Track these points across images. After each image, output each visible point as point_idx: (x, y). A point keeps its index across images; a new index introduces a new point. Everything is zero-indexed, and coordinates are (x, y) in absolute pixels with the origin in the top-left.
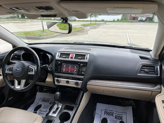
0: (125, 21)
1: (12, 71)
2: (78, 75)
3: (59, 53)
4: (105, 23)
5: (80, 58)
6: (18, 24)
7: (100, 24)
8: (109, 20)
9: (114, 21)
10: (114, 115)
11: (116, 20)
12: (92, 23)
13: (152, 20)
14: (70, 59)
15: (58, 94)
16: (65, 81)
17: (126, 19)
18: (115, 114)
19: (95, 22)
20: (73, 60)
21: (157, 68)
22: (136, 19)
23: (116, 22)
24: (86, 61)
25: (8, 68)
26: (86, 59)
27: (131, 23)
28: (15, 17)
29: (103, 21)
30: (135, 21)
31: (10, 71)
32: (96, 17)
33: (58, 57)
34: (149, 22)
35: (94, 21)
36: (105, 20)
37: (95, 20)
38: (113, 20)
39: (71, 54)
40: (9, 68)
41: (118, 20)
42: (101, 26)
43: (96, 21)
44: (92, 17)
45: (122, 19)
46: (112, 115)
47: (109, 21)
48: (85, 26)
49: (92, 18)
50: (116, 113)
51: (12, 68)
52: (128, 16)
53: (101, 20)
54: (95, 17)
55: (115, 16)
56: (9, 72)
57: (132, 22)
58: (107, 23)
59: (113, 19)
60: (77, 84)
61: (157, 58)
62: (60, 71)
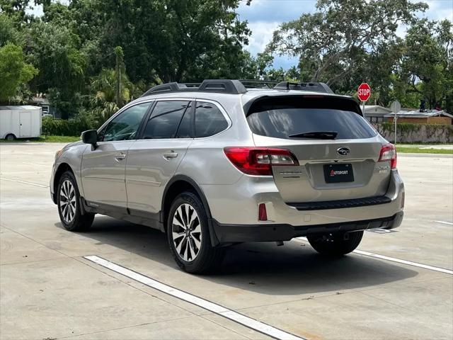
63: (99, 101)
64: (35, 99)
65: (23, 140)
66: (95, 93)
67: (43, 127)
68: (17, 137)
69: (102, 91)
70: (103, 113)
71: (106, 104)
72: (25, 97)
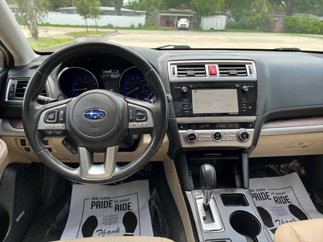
0: (153, 27)
3: (172, 64)
4: (116, 31)
7: (106, 34)
8: (122, 26)
9: (132, 28)
10: (271, 197)
11: (136, 26)
12: (90, 31)
13: (198, 26)
14: (208, 78)
15: (208, 171)
16: (208, 134)
17: (153, 24)
18: (271, 194)
19: (95, 30)
22: (172, 25)
23: (137, 29)
25: (49, 113)
26: (251, 73)
27: (164, 32)
29: (110, 26)
30: (170, 28)
31: (57, 122)
32: (97, 19)
33: (174, 74)
34: (194, 30)
35: (92, 27)
36: (115, 26)
37: (94, 24)
38: (129, 26)
39: (206, 66)
40: (53, 112)
41: (140, 26)
42: (109, 36)
43: (97, 27)
44: (88, 17)
45: (147, 23)
47: (124, 28)
48: (75, 35)
49: (88, 19)
50: (272, 191)
51: (62, 112)
52: (157, 19)
53: (106, 24)
54: (94, 19)
55: (134, 17)
57: (165, 30)
58: (119, 31)
59: (131, 24)
60: (244, 136)
63: (253, 13)
64: (227, 13)
65: (217, 31)
66: (252, 9)
67: (226, 26)
68: (215, 29)
69: (255, 8)
70: (254, 19)
71: (256, 14)
72: (222, 12)
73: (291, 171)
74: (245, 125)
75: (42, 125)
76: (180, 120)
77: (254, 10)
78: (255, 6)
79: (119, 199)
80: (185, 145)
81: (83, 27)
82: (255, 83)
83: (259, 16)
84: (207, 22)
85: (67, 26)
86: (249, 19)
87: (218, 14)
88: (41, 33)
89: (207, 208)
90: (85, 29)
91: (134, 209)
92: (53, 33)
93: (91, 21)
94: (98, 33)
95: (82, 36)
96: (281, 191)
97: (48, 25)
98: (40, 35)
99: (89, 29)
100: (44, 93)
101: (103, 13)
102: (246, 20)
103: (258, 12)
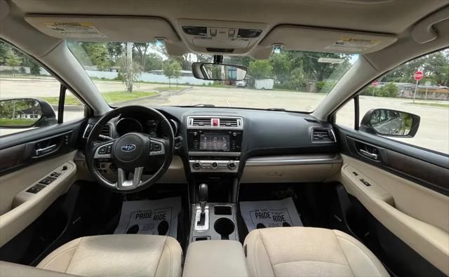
0: (220, 85)
1: (110, 153)
2: (231, 150)
3: (190, 118)
4: (191, 87)
5: (230, 124)
6: (27, 84)
7: (184, 89)
9: (204, 85)
10: (271, 216)
11: (207, 84)
13: (253, 86)
14: (212, 127)
15: (204, 188)
17: (220, 83)
18: (272, 214)
19: (176, 86)
20: (219, 127)
21: (331, 133)
23: (207, 86)
24: (240, 127)
25: (101, 148)
28: (17, 72)
29: (187, 84)
31: (105, 154)
32: (178, 79)
33: (191, 124)
35: (174, 84)
36: (191, 84)
37: (175, 82)
38: (202, 85)
39: (212, 120)
40: (104, 147)
41: (209, 85)
42: (185, 91)
43: (178, 84)
44: (172, 77)
45: (215, 82)
46: (268, 216)
47: (198, 85)
48: (161, 90)
49: (171, 79)
50: (273, 211)
51: (110, 147)
53: (185, 83)
54: (176, 79)
56: (103, 155)
58: (194, 87)
59: (203, 83)
60: (232, 166)
61: (326, 120)
62: (199, 147)
63: (293, 79)
64: (274, 78)
65: (267, 90)
67: (274, 86)
68: (265, 88)
70: (294, 82)
71: (295, 79)
72: (270, 77)
73: (288, 196)
74: (234, 158)
75: (97, 156)
76: (191, 153)
77: (293, 76)
78: (294, 74)
79: (157, 211)
80: (193, 170)
81: (167, 84)
82: (241, 131)
83: (298, 81)
84: (259, 83)
85: (156, 83)
86: (290, 82)
87: (267, 78)
88: (135, 88)
89: (203, 216)
90: (168, 86)
91: (168, 219)
92: (143, 88)
93: (173, 80)
94: (178, 88)
95: (165, 91)
96: (279, 212)
97: (142, 82)
98: (133, 90)
99: (172, 86)
100: (107, 133)
101: (183, 75)
102: (289, 83)
103: (297, 78)
